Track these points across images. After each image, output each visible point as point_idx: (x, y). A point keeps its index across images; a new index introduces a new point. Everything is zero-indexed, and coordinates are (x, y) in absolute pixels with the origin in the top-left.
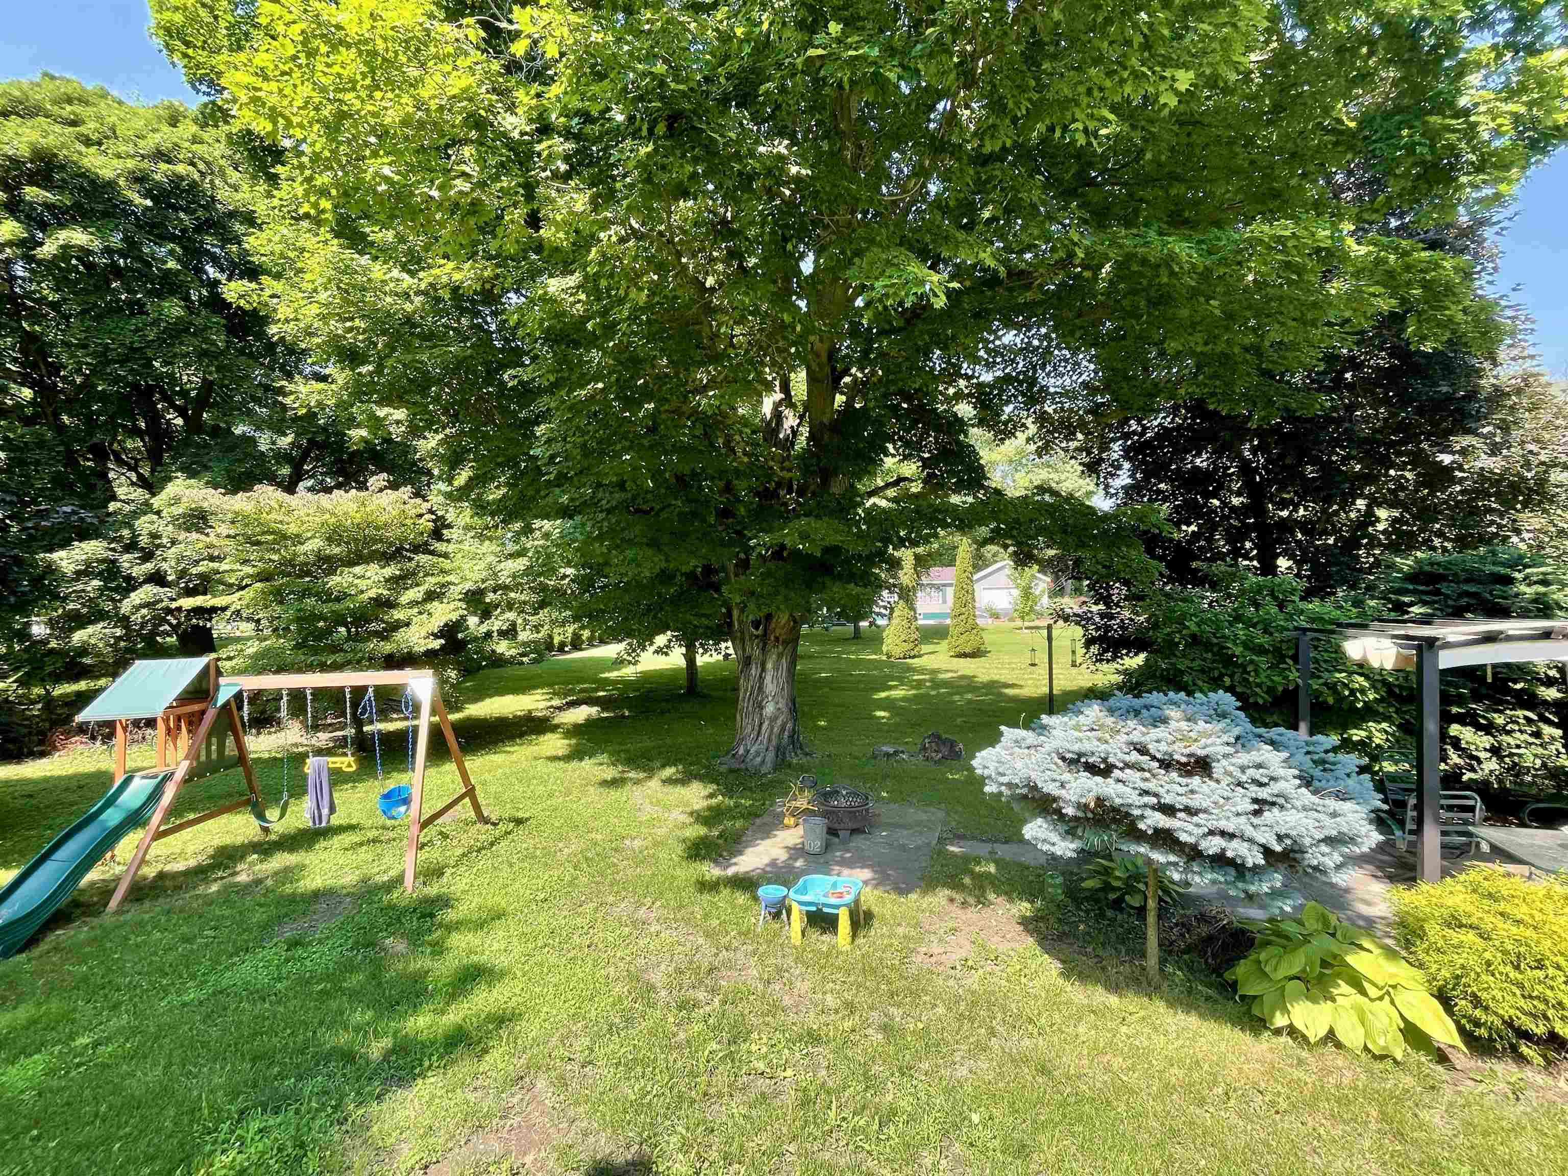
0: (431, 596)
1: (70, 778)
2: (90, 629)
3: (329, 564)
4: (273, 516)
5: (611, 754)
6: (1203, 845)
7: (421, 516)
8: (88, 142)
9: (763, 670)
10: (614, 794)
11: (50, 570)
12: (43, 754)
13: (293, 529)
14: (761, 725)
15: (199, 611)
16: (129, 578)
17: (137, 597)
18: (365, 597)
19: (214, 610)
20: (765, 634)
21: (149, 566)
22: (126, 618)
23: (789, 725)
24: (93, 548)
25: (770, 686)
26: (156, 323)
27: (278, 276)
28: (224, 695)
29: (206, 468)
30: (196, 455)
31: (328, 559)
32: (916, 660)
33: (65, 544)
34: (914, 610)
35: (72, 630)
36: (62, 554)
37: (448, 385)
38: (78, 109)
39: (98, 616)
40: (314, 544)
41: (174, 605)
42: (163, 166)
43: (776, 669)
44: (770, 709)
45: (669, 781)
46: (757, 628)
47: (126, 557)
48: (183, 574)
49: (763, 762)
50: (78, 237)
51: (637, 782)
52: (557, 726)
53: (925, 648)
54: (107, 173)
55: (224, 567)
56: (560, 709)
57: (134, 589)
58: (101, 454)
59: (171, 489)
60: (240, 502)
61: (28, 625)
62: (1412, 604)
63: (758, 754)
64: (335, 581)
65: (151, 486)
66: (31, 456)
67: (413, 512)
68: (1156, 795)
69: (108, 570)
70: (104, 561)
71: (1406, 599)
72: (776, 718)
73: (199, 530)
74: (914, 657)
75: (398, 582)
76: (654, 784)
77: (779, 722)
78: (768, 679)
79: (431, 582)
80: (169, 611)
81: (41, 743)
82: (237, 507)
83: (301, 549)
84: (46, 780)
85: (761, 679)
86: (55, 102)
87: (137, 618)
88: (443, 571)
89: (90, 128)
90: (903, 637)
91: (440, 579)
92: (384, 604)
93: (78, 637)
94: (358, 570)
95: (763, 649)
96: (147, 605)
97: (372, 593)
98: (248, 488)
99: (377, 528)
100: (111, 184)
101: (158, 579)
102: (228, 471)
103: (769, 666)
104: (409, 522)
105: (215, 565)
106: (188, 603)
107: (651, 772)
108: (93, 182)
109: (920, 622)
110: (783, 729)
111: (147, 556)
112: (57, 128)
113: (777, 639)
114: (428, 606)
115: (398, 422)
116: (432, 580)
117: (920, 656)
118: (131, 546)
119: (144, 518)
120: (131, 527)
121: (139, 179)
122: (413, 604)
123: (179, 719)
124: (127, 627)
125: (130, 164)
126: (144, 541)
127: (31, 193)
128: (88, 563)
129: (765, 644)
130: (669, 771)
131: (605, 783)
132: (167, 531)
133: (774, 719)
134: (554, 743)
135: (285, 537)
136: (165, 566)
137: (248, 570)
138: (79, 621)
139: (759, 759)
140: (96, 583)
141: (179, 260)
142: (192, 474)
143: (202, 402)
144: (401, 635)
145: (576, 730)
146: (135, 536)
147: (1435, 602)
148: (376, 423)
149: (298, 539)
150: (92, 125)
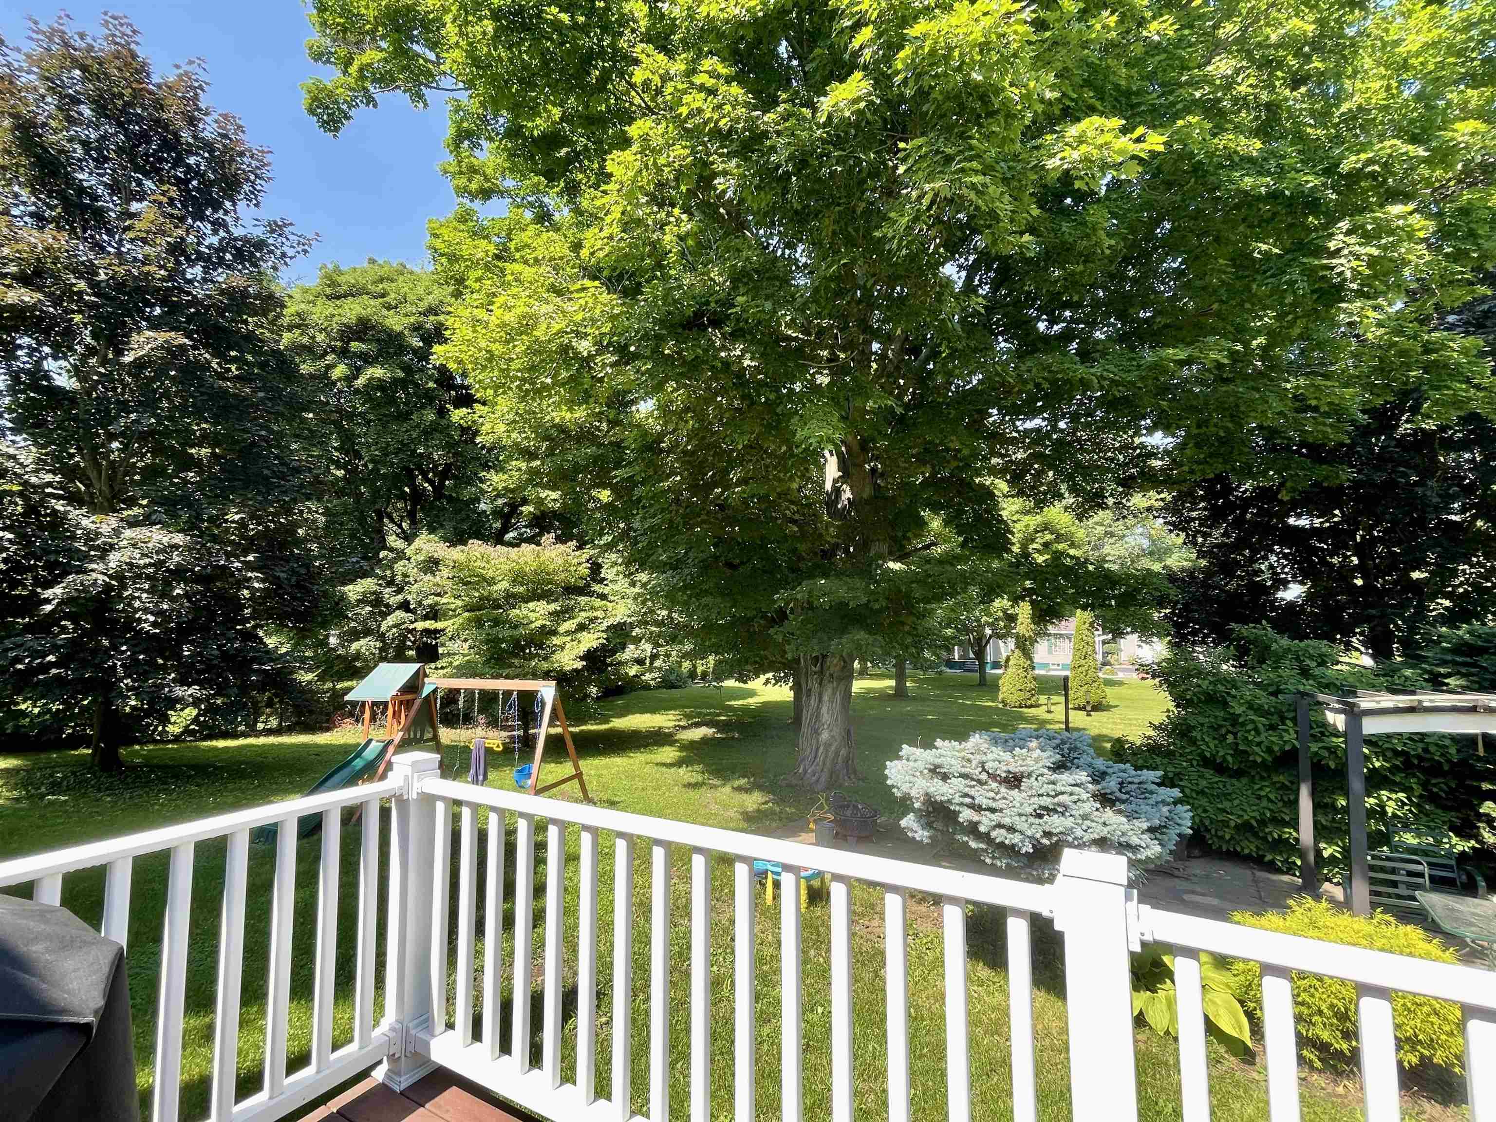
0: (582, 627)
1: (341, 746)
2: (363, 642)
3: (512, 599)
4: (478, 564)
5: (706, 765)
6: (993, 834)
7: (580, 564)
8: (389, 308)
9: (820, 700)
10: (693, 794)
11: (343, 597)
12: (328, 729)
13: (490, 574)
14: (818, 749)
15: (427, 632)
16: (387, 606)
17: (391, 620)
18: (533, 626)
19: (436, 631)
20: (822, 670)
21: (400, 597)
22: (383, 634)
23: (843, 751)
24: (366, 585)
25: (826, 716)
26: (418, 426)
27: (484, 403)
28: (426, 691)
29: (442, 526)
30: (437, 516)
31: (514, 596)
32: (1032, 710)
33: (352, 581)
34: (1031, 659)
35: (351, 641)
36: (351, 587)
37: (590, 473)
38: (385, 285)
39: (367, 632)
40: (503, 586)
41: (411, 627)
42: (431, 318)
43: (831, 701)
44: (825, 736)
45: (739, 789)
46: (814, 664)
47: (388, 590)
48: (420, 604)
49: (818, 780)
50: (377, 372)
51: (713, 787)
52: (677, 741)
53: (1043, 699)
54: (398, 328)
55: (444, 600)
56: (684, 728)
57: (390, 614)
58: (380, 515)
59: (418, 543)
60: (457, 554)
61: (327, 637)
62: (1449, 675)
63: (814, 774)
64: (514, 613)
65: (408, 538)
66: (338, 519)
67: (575, 561)
68: (973, 798)
69: (376, 600)
70: (374, 593)
71: (1442, 670)
72: (831, 744)
73: (433, 573)
74: (1031, 706)
75: (559, 616)
76: (727, 789)
77: (834, 748)
78: (824, 710)
79: (582, 617)
80: (411, 631)
81: (327, 721)
82: (455, 557)
83: (496, 588)
84: (327, 745)
85: (819, 708)
86: (374, 283)
87: (389, 634)
88: (593, 608)
89: (391, 298)
90: (1018, 686)
91: (590, 614)
92: (548, 632)
93: (355, 646)
94: (531, 605)
95: (820, 687)
96: (396, 626)
97: (538, 624)
98: (464, 542)
99: (548, 574)
100: (400, 334)
101: (405, 606)
102: (455, 529)
103: (826, 698)
104: (572, 569)
105: (438, 599)
106: (420, 625)
107: (726, 779)
108: (389, 335)
109: (1037, 672)
110: (837, 754)
111: (400, 590)
112: (372, 302)
113: (832, 675)
114: (579, 635)
115: (555, 500)
116: (583, 614)
117: (1037, 706)
118: (391, 583)
119: (401, 563)
120: (392, 568)
121: (417, 328)
122: (568, 633)
123: (401, 703)
124: (383, 642)
125: (412, 320)
126: (399, 579)
127: (355, 346)
128: (364, 594)
129: (821, 679)
130: (742, 782)
131: (689, 785)
132: (413, 572)
133: (828, 745)
134: (669, 753)
135: (485, 579)
136: (409, 598)
137: (459, 603)
138: (355, 635)
139: (814, 778)
140: (368, 608)
141: (436, 382)
142: (432, 530)
143: (445, 475)
144: (556, 657)
145: (691, 746)
146: (394, 575)
147: (1473, 675)
148: (540, 502)
149: (492, 582)
150: (393, 296)
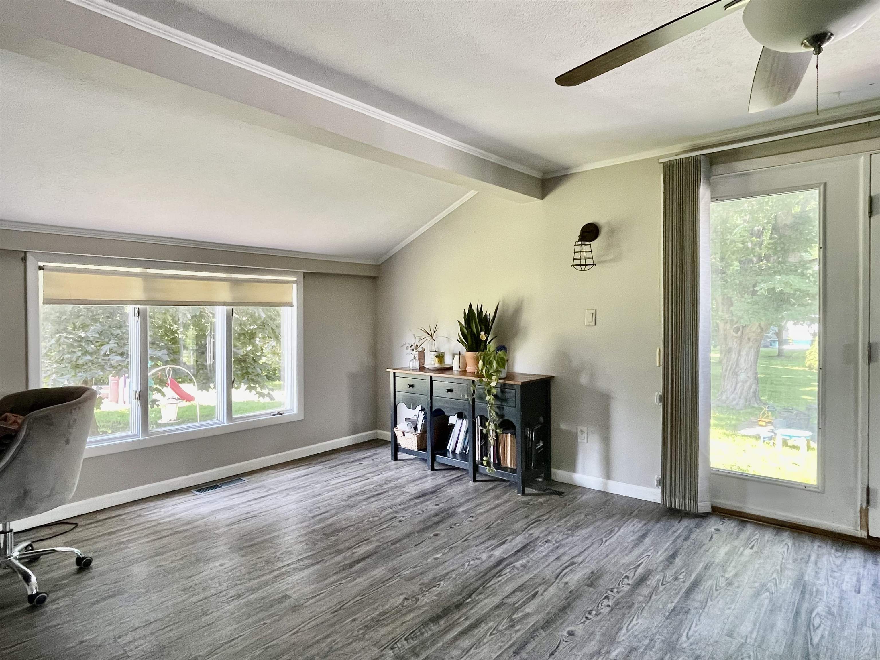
9: (740, 355)
14: (737, 384)
20: (741, 336)
23: (754, 386)
25: (743, 364)
43: (747, 354)
44: (742, 376)
46: (737, 333)
49: (737, 404)
63: (734, 399)
72: (746, 381)
77: (748, 384)
78: (742, 360)
85: (738, 359)
95: (741, 344)
103: (743, 353)
110: (750, 388)
113: (749, 339)
129: (741, 342)
139: (735, 402)
